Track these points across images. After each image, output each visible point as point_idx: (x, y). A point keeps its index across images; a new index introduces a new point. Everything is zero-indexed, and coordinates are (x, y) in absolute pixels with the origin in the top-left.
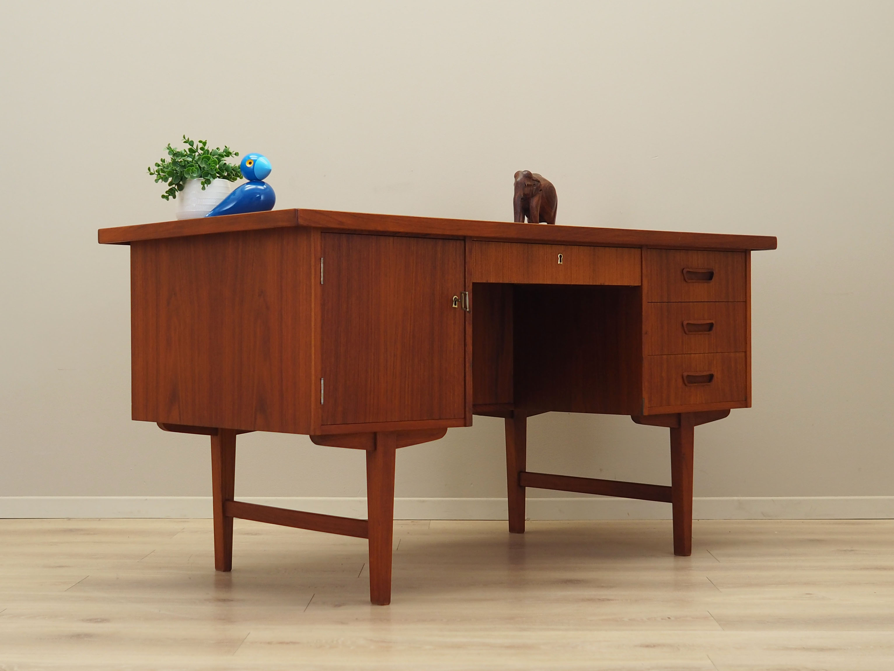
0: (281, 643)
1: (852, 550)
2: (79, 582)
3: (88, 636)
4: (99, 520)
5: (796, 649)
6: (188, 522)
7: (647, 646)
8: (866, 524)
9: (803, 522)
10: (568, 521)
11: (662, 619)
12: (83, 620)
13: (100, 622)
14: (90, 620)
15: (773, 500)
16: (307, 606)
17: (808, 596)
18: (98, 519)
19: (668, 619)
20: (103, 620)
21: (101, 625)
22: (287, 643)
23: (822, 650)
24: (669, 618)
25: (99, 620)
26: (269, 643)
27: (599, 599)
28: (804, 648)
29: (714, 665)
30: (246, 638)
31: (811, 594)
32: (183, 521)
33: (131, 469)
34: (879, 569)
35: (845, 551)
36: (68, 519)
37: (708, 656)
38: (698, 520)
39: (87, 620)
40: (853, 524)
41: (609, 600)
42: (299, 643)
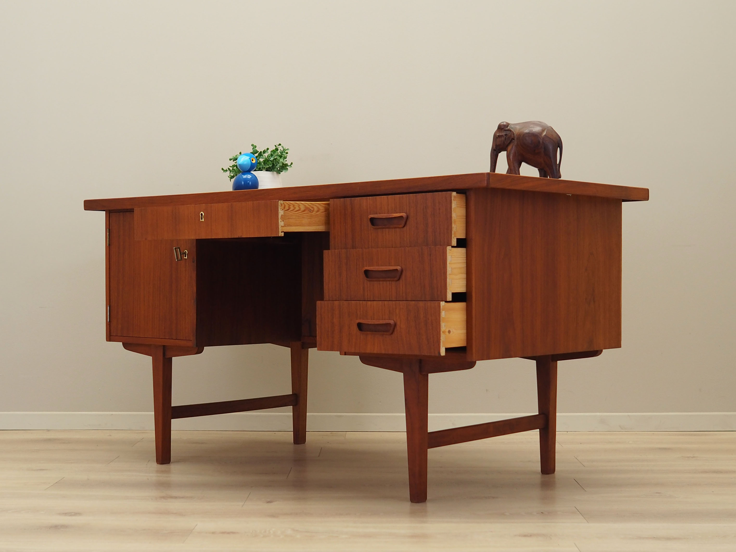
0: (223, 533)
1: (694, 457)
2: (57, 482)
3: (64, 527)
5: (647, 538)
7: (525, 536)
8: (706, 435)
9: (653, 434)
11: (536, 514)
12: (60, 514)
13: (74, 515)
14: (65, 514)
15: (629, 416)
16: (245, 502)
17: (658, 495)
19: (542, 513)
20: (76, 514)
21: (74, 518)
22: (228, 533)
23: (669, 539)
25: (73, 514)
26: (213, 533)
27: (486, 497)
28: (654, 537)
30: (194, 529)
31: (660, 493)
32: (143, 433)
33: (100, 390)
34: (716, 472)
35: (688, 457)
36: (47, 431)
37: (575, 544)
39: (63, 514)
40: (695, 435)
41: (493, 498)
42: (238, 533)
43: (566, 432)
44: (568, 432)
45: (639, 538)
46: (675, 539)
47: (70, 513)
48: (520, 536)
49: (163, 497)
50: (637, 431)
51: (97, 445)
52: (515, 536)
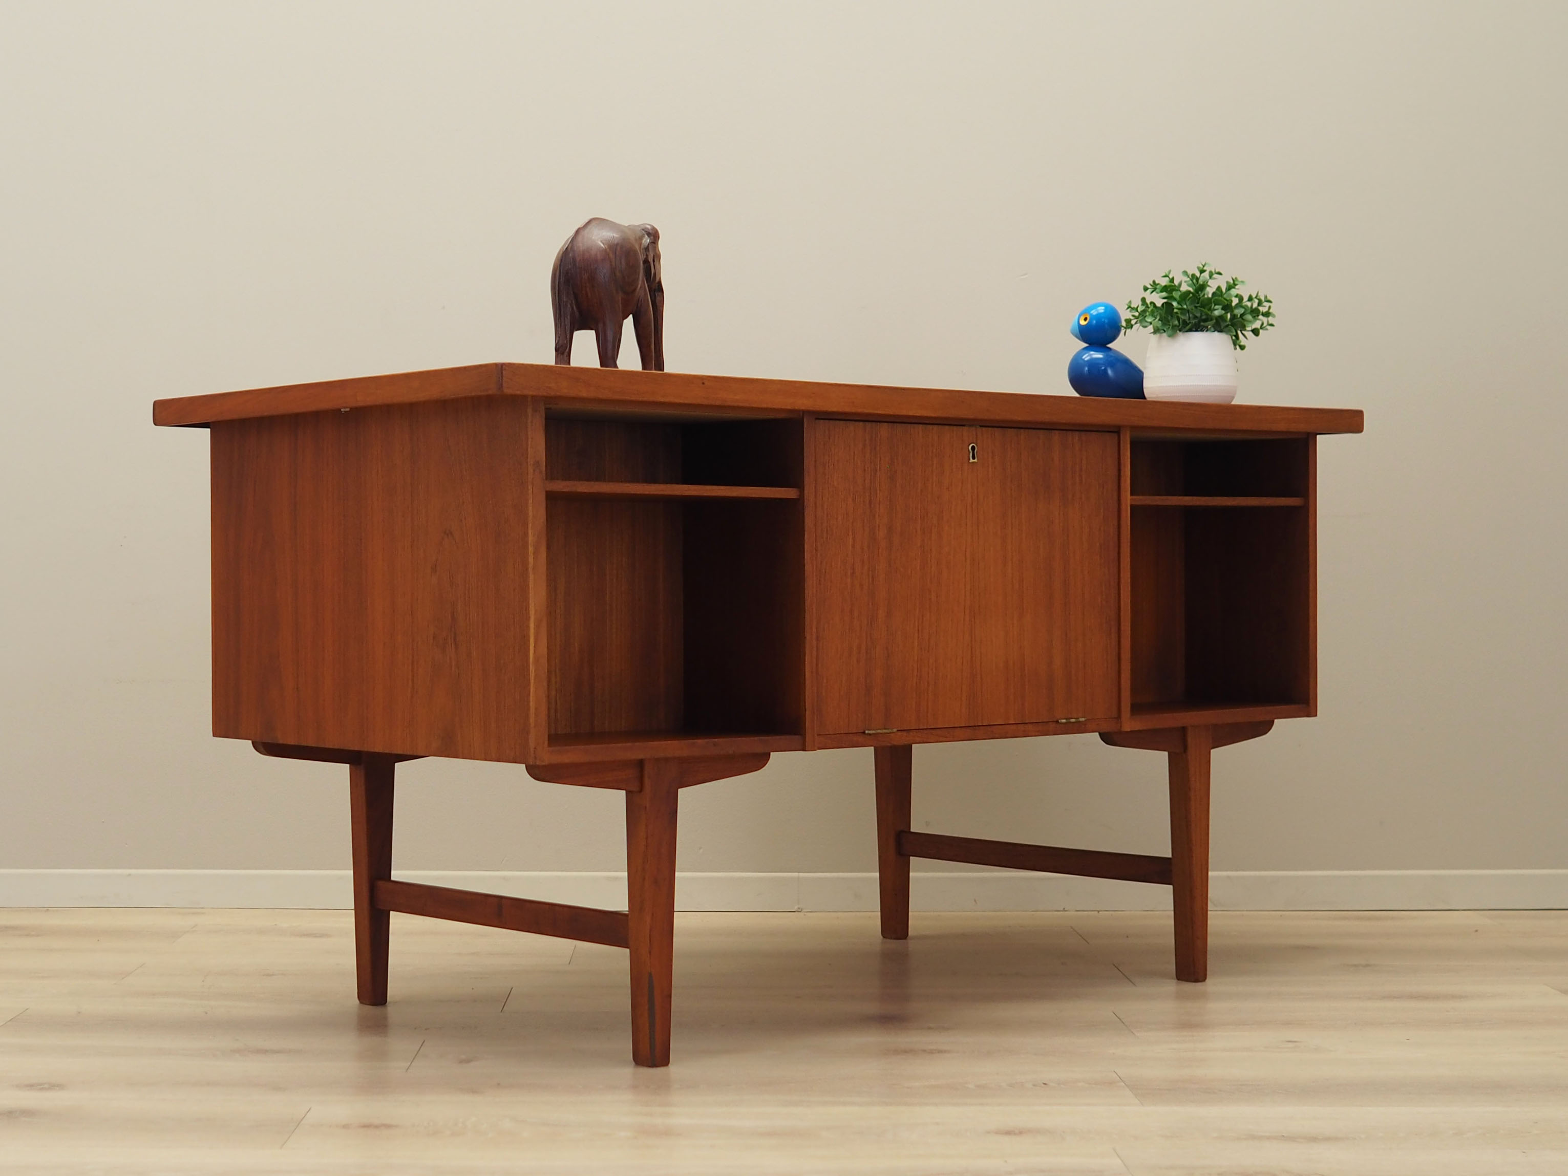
1: (1367, 965)
2: (12, 1019)
3: (28, 1113)
4: (48, 910)
5: (1269, 1138)
6: (203, 913)
7: (1008, 1133)
8: (1393, 918)
10: (870, 913)
11: (1034, 1085)
12: (19, 1087)
13: (49, 1089)
14: (31, 1086)
15: (1229, 877)
16: (412, 1061)
17: (1291, 1045)
18: (45, 909)
19: (1043, 1085)
20: (54, 1086)
21: (49, 1094)
22: (377, 1127)
23: (1313, 1139)
24: (1045, 1084)
25: (46, 1086)
26: (345, 1126)
27: (924, 1051)
28: (1283, 1136)
29: (1125, 1165)
30: (303, 1118)
31: (1295, 1042)
32: (194, 913)
33: (103, 822)
34: (1415, 998)
35: (1355, 966)
37: (1114, 1150)
38: (1098, 911)
39: (26, 1086)
40: (1369, 919)
41: (940, 1052)
42: (396, 1126)
43: (1096, 912)
44: (1100, 912)
45: (1252, 1137)
46: (1327, 1139)
47: (41, 1084)
48: (996, 1133)
49: (238, 1051)
50: (1247, 911)
51: (99, 940)
52: (989, 1133)
